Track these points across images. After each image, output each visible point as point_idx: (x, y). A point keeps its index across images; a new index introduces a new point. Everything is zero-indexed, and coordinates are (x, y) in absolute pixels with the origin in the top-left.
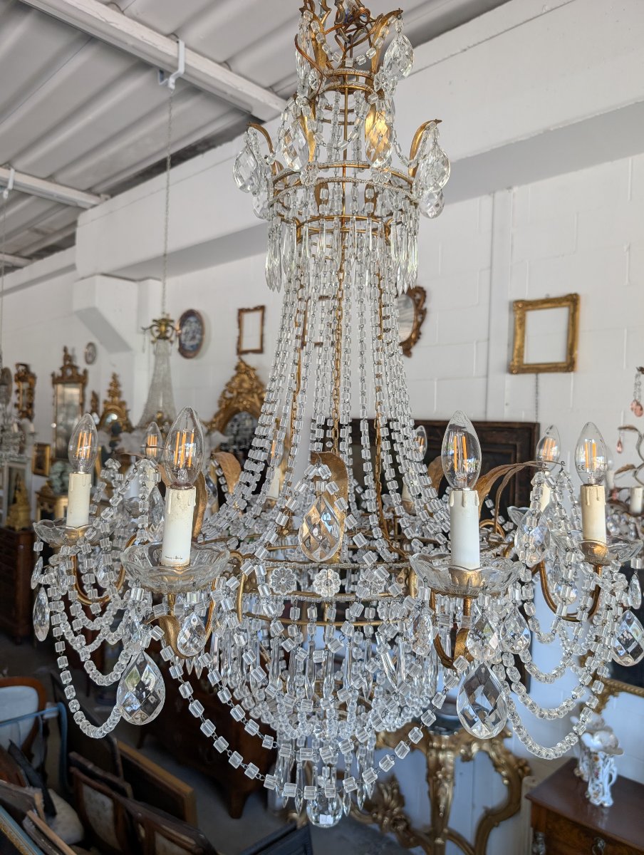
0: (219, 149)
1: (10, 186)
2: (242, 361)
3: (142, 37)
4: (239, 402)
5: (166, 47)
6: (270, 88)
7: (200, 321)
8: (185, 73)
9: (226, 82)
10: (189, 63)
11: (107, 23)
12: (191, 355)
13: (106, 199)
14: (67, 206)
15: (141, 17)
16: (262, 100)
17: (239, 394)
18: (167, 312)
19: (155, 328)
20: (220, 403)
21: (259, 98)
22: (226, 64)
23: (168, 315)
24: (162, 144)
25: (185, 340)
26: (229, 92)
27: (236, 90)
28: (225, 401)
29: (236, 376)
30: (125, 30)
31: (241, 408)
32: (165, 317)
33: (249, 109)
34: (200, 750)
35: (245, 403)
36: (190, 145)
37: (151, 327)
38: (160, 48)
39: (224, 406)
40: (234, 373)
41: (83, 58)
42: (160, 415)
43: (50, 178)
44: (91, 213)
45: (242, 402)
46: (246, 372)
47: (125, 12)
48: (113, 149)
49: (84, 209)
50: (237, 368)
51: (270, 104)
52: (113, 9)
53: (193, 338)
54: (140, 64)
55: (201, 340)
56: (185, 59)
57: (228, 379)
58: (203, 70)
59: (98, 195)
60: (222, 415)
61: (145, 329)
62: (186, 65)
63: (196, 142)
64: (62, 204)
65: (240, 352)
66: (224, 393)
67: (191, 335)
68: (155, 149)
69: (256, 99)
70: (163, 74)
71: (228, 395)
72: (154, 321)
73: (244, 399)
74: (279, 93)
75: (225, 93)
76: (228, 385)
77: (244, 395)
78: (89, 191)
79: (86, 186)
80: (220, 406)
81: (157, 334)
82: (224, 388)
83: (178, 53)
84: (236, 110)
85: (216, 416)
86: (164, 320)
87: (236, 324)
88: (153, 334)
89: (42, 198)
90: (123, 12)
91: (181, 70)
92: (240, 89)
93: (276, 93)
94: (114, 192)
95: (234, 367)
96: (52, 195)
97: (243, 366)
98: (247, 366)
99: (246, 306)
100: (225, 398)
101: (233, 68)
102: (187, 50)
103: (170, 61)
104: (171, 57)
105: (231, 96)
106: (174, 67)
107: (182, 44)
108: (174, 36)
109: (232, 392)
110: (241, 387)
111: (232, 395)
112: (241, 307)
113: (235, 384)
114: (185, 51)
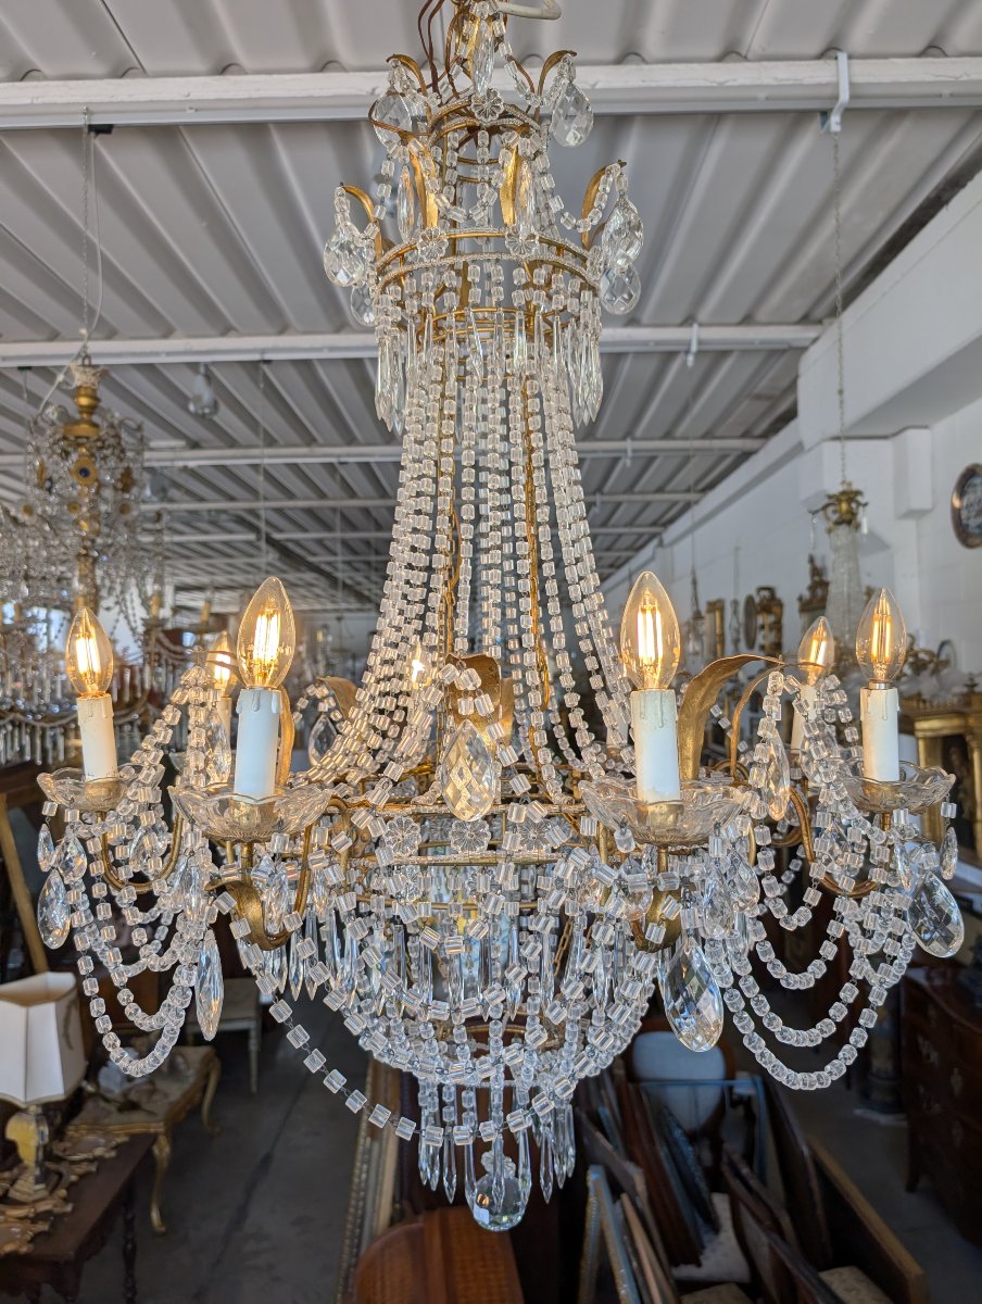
0: (971, 185)
1: (694, 348)
3: (776, 79)
5: (814, 74)
8: (852, 97)
9: (933, 79)
10: (858, 79)
11: (721, 86)
13: (831, 324)
14: (784, 351)
15: (772, 50)
18: (848, 480)
19: (830, 509)
22: (933, 48)
23: (850, 484)
24: (881, 215)
25: (968, 518)
26: (946, 91)
27: (956, 82)
30: (748, 82)
32: (845, 488)
36: (928, 198)
37: (825, 507)
38: (806, 82)
43: (747, 320)
44: (814, 353)
47: (750, 56)
48: (812, 250)
49: (804, 349)
52: (735, 61)
53: (980, 512)
54: (798, 116)
56: (841, 77)
58: (887, 79)
59: (820, 322)
61: (815, 513)
62: (852, 85)
63: (936, 188)
64: (775, 353)
67: (976, 508)
70: (825, 114)
72: (830, 497)
78: (805, 320)
79: (797, 316)
81: (835, 517)
83: (838, 75)
86: (843, 493)
88: (828, 519)
90: (746, 59)
91: (844, 97)
92: (965, 78)
94: (834, 313)
96: (752, 343)
101: (948, 50)
102: (854, 61)
103: (828, 92)
104: (827, 84)
105: (952, 95)
106: (836, 98)
107: (843, 57)
108: (828, 52)
114: (849, 66)
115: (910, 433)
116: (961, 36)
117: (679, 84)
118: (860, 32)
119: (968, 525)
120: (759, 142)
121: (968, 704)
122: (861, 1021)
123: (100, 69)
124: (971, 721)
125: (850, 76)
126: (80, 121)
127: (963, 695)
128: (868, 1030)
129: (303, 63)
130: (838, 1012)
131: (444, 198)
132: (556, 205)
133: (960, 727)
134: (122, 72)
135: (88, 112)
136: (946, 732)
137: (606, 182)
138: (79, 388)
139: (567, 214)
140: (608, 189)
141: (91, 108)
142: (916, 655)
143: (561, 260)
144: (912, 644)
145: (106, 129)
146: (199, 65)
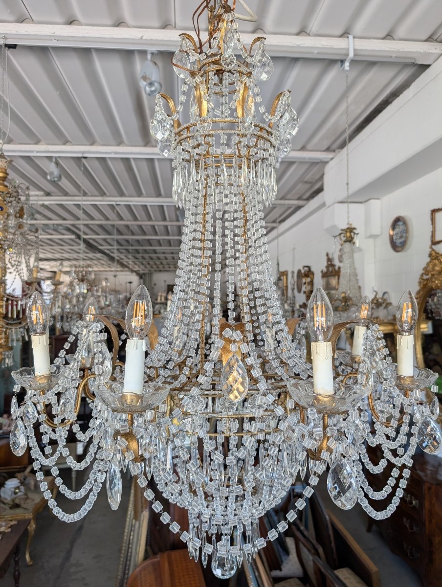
0: (401, 96)
1: (280, 160)
2: (433, 250)
3: (322, 45)
4: (432, 282)
5: (338, 44)
6: (429, 39)
7: (405, 223)
8: (355, 55)
9: (389, 49)
10: (357, 47)
11: (298, 46)
12: (400, 249)
13: (339, 152)
14: (318, 163)
15: (320, 32)
16: (422, 51)
17: (433, 275)
18: (350, 223)
19: (342, 235)
20: (420, 283)
21: (419, 50)
22: (389, 36)
23: (351, 225)
24: (363, 106)
25: (396, 239)
26: (394, 55)
27: (399, 52)
28: (422, 281)
29: (430, 262)
30: (310, 45)
31: (434, 287)
32: (349, 226)
33: (413, 61)
34: (405, 546)
35: (436, 282)
36: (383, 101)
37: (340, 235)
38: (335, 47)
39: (422, 286)
40: (428, 259)
41: (295, 72)
42: (343, 295)
43: (303, 148)
44: (331, 163)
45: (435, 282)
46: (437, 258)
47: (311, 34)
49: (327, 162)
50: (430, 255)
51: (430, 51)
52: (305, 36)
53: (401, 237)
54: (331, 62)
55: (406, 238)
56: (350, 46)
57: (424, 265)
58: (369, 48)
59: (334, 151)
60: (421, 293)
61: (335, 237)
62: (355, 50)
63: (387, 96)
64: (314, 163)
65: (434, 243)
66: (422, 275)
67: (400, 235)
68: (359, 111)
69: (417, 52)
70: (342, 62)
71: (425, 277)
72: (342, 230)
73: (437, 279)
74: (438, 40)
75: (391, 57)
76: (425, 269)
77: (435, 276)
78: (328, 150)
79: (325, 147)
80: (420, 285)
81: (344, 239)
82: (421, 272)
83: (349, 45)
84: (406, 65)
85: (418, 292)
86: (348, 228)
87: (430, 222)
88: (341, 239)
89: (302, 162)
90: (309, 35)
91: (351, 55)
92: (402, 50)
93: (436, 41)
94: (343, 146)
95: (428, 255)
96: (305, 158)
97: (434, 254)
98: (437, 253)
99: (436, 207)
100: (422, 279)
101: (395, 37)
102: (356, 39)
103: (344, 52)
104: (344, 49)
105: (396, 57)
106: (347, 55)
107: (351, 37)
108: (345, 34)
109: (428, 275)
110: (433, 270)
111: (427, 277)
112: (433, 208)
113: (430, 268)
114: (354, 41)
115: (372, 201)
116: (401, 32)
117: (280, 44)
118: (359, 27)
119: (396, 242)
120: (313, 71)
121: (395, 320)
122: (400, 485)
123: (11, 18)
125: (354, 46)
128: (403, 489)
129: (109, 22)
130: (391, 482)
131: (211, 103)
132: (262, 110)
133: (391, 330)
134: (21, 20)
135: (5, 38)
136: (385, 332)
137: (282, 100)
139: (267, 114)
140: (284, 103)
141: (6, 36)
142: (377, 300)
143: (262, 134)
144: (376, 295)
145: (14, 47)
146: (59, 20)
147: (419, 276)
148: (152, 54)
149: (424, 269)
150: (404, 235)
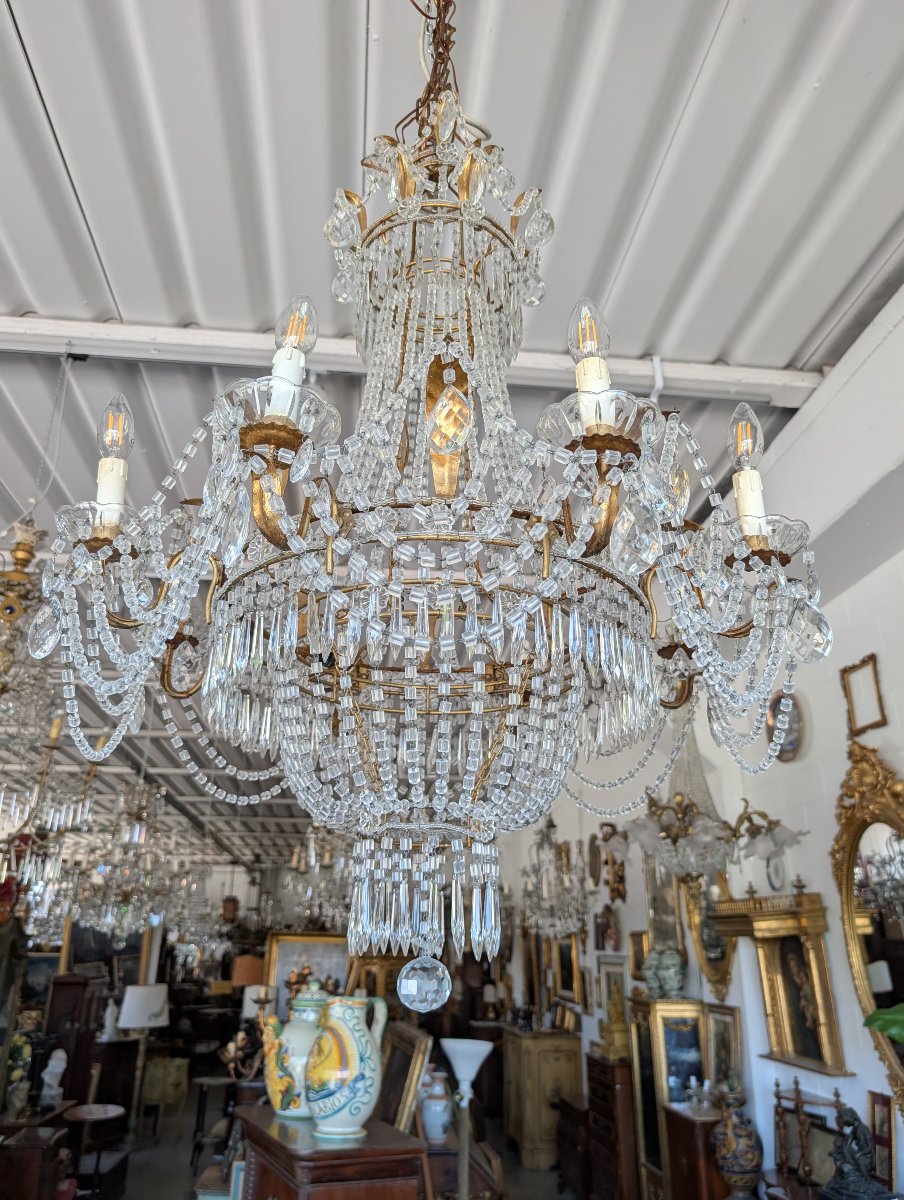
2: (855, 743)
4: (863, 809)
5: (636, 368)
6: (789, 366)
7: (794, 703)
8: (666, 386)
9: (724, 380)
10: (669, 375)
16: (780, 383)
17: (862, 795)
20: (839, 817)
21: (774, 382)
22: (720, 360)
26: (733, 389)
27: (740, 384)
28: (843, 811)
29: (854, 768)
31: (867, 817)
33: (767, 399)
35: (871, 807)
38: (631, 373)
39: (843, 821)
40: (848, 765)
46: (864, 759)
50: (851, 755)
51: (793, 384)
53: (791, 730)
55: (801, 730)
56: (657, 372)
57: (843, 777)
58: (691, 377)
60: (845, 837)
62: (664, 379)
65: (855, 733)
66: (841, 798)
69: (771, 385)
71: (848, 802)
73: (870, 801)
74: (804, 368)
75: (728, 392)
76: (845, 785)
77: (868, 795)
80: (839, 822)
82: (839, 792)
83: (654, 370)
85: (837, 840)
87: (842, 694)
91: (659, 384)
92: (744, 381)
93: (802, 369)
95: (846, 755)
97: (857, 750)
98: (863, 748)
99: (849, 663)
100: (844, 807)
101: (731, 361)
102: (665, 363)
103: (647, 382)
104: (646, 377)
105: (737, 393)
106: (652, 387)
107: (656, 359)
108: (646, 355)
109: (852, 797)
110: (861, 783)
111: (852, 801)
112: (842, 666)
113: (854, 782)
114: (662, 366)
116: (741, 352)
117: (537, 366)
118: (669, 343)
121: (799, 904)
123: (87, 314)
124: (804, 922)
125: (663, 372)
126: (63, 350)
127: (795, 896)
129: (250, 325)
133: (794, 928)
134: (104, 318)
135: (69, 344)
136: (783, 933)
138: (18, 544)
141: (73, 342)
145: (82, 358)
146: (166, 319)
147: (835, 802)
148: (319, 376)
149: (842, 786)
150: (795, 726)
